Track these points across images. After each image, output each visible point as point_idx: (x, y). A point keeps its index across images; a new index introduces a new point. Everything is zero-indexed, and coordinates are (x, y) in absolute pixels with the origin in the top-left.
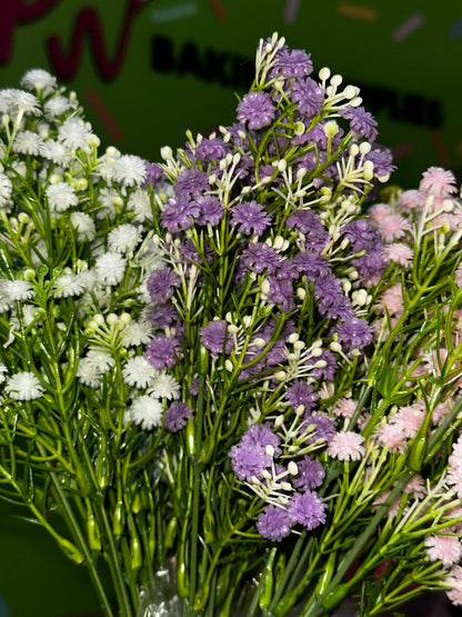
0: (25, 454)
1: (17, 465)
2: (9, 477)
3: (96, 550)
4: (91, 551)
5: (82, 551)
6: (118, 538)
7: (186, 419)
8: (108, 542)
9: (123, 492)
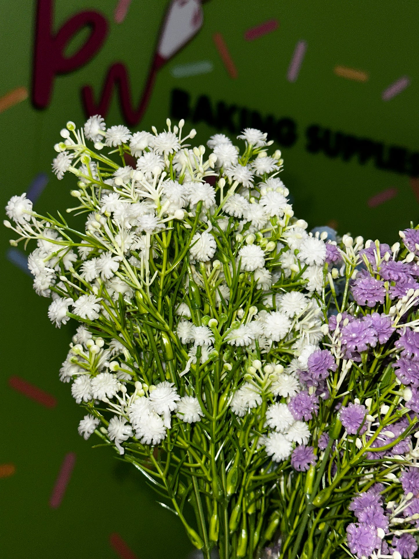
0: (179, 460)
1: (170, 467)
2: (162, 474)
3: (214, 542)
4: (209, 540)
5: (203, 540)
6: (231, 532)
7: (309, 464)
8: (223, 534)
9: (244, 496)
